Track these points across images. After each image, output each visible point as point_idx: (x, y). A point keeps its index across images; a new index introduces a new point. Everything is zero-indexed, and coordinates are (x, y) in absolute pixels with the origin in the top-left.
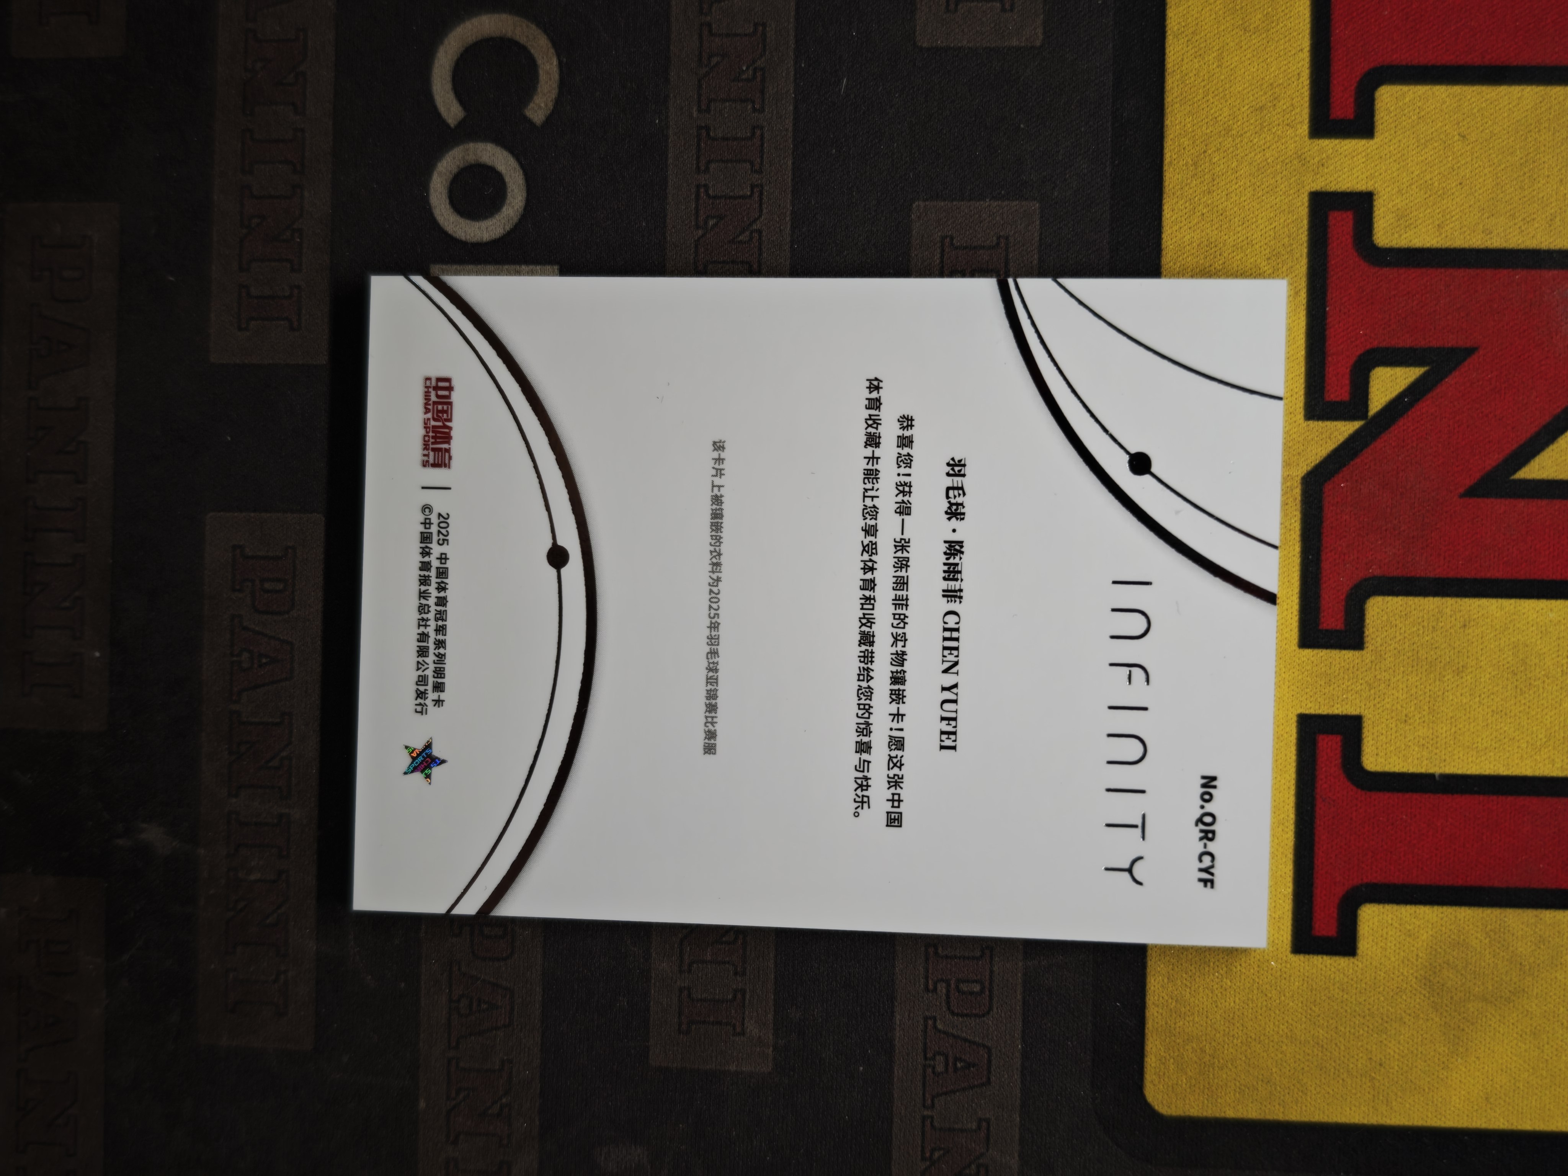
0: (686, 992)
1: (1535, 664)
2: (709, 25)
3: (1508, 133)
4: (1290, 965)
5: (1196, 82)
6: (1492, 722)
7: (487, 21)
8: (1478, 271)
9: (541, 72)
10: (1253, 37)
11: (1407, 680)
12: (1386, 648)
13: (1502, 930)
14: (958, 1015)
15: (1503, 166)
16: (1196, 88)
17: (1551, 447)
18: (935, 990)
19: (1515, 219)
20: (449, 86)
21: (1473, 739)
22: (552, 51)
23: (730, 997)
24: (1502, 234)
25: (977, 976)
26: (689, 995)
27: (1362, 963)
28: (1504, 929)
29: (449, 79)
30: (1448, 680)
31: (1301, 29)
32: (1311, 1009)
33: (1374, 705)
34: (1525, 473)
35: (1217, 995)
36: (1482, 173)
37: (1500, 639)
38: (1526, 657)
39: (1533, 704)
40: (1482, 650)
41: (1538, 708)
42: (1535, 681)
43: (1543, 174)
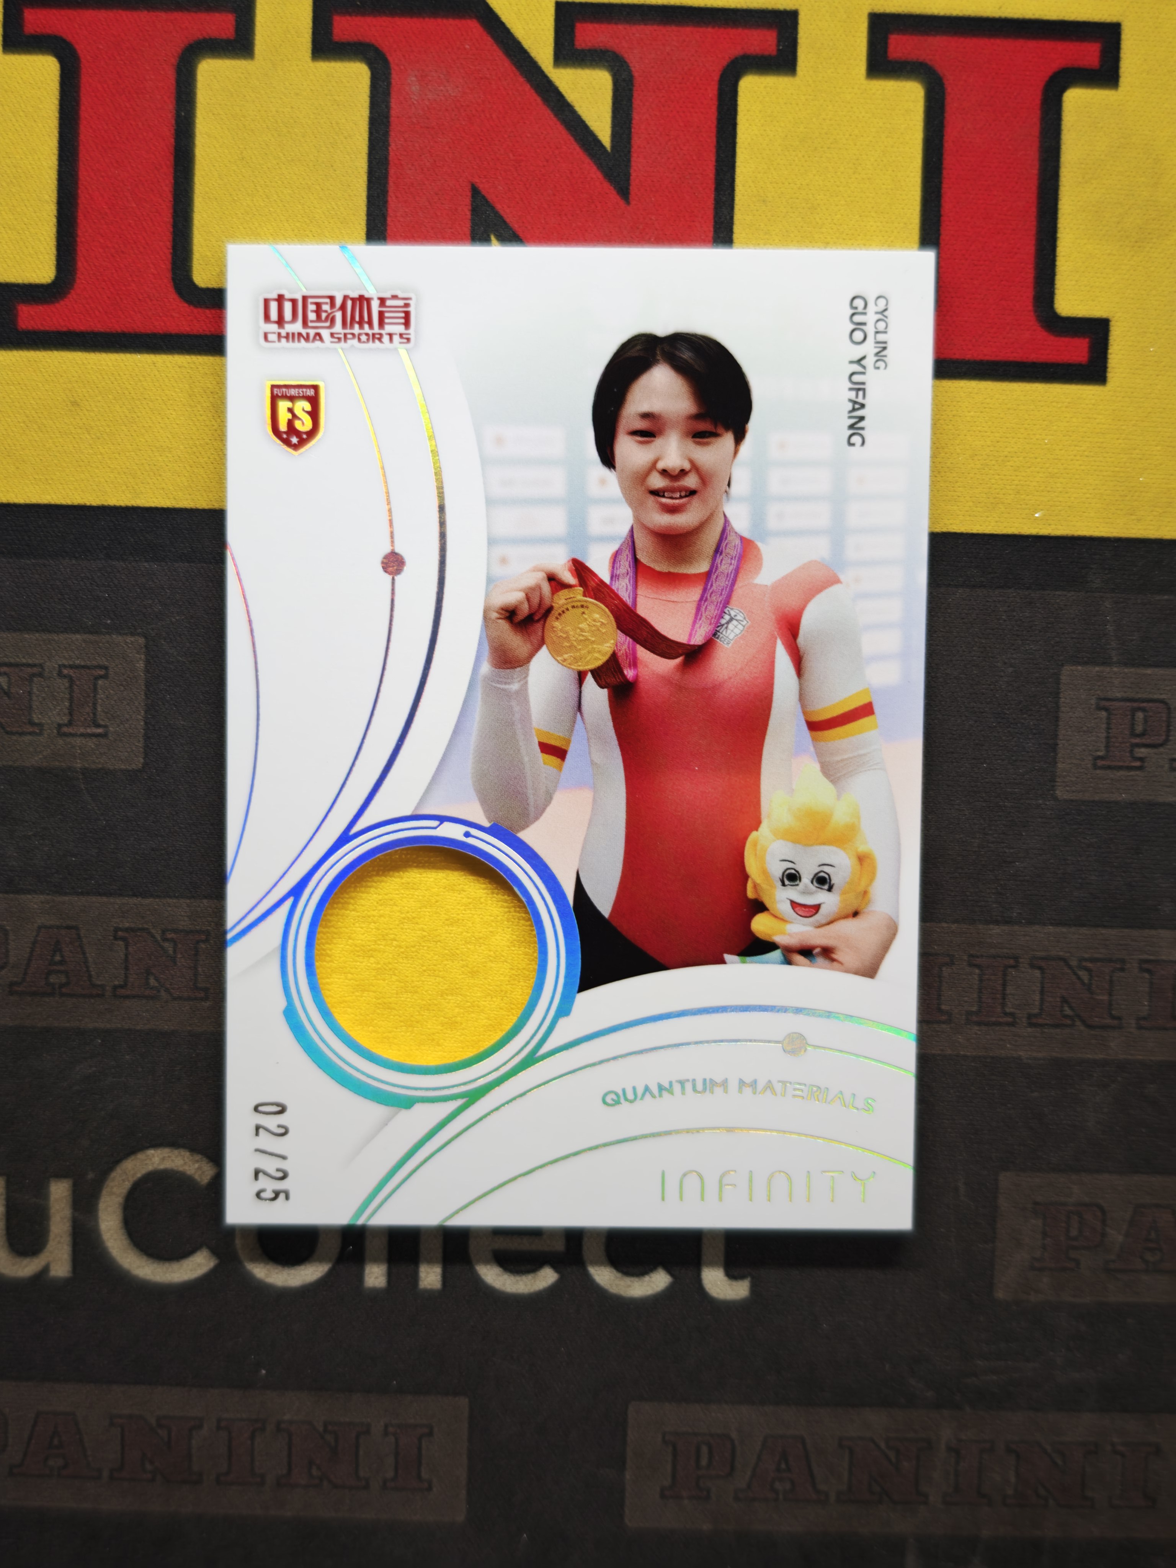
0: (1142, 1022)
1: (805, 128)
2: (115, 988)
3: (245, 148)
4: (1118, 387)
5: (186, 475)
6: (866, 174)
7: (107, 1223)
8: (390, 181)
9: (162, 1167)
10: (139, 414)
13: (1083, 166)
14: (1168, 736)
15: (281, 155)
16: (193, 475)
17: (578, 108)
18: (1141, 759)
19: (337, 143)
20: (175, 1266)
21: (883, 194)
22: (141, 1156)
23: (1147, 975)
24: (353, 156)
25: (1127, 715)
26: (1144, 1018)
27: (1117, 312)
28: (1082, 164)
29: (167, 1265)
30: (820, 219)
31: (132, 364)
32: (1165, 367)
34: (604, 136)
35: (1149, 464)
36: (288, 177)
37: (778, 164)
38: (798, 137)
39: (847, 131)
40: (789, 184)
41: (851, 126)
42: (823, 129)
43: (289, 113)
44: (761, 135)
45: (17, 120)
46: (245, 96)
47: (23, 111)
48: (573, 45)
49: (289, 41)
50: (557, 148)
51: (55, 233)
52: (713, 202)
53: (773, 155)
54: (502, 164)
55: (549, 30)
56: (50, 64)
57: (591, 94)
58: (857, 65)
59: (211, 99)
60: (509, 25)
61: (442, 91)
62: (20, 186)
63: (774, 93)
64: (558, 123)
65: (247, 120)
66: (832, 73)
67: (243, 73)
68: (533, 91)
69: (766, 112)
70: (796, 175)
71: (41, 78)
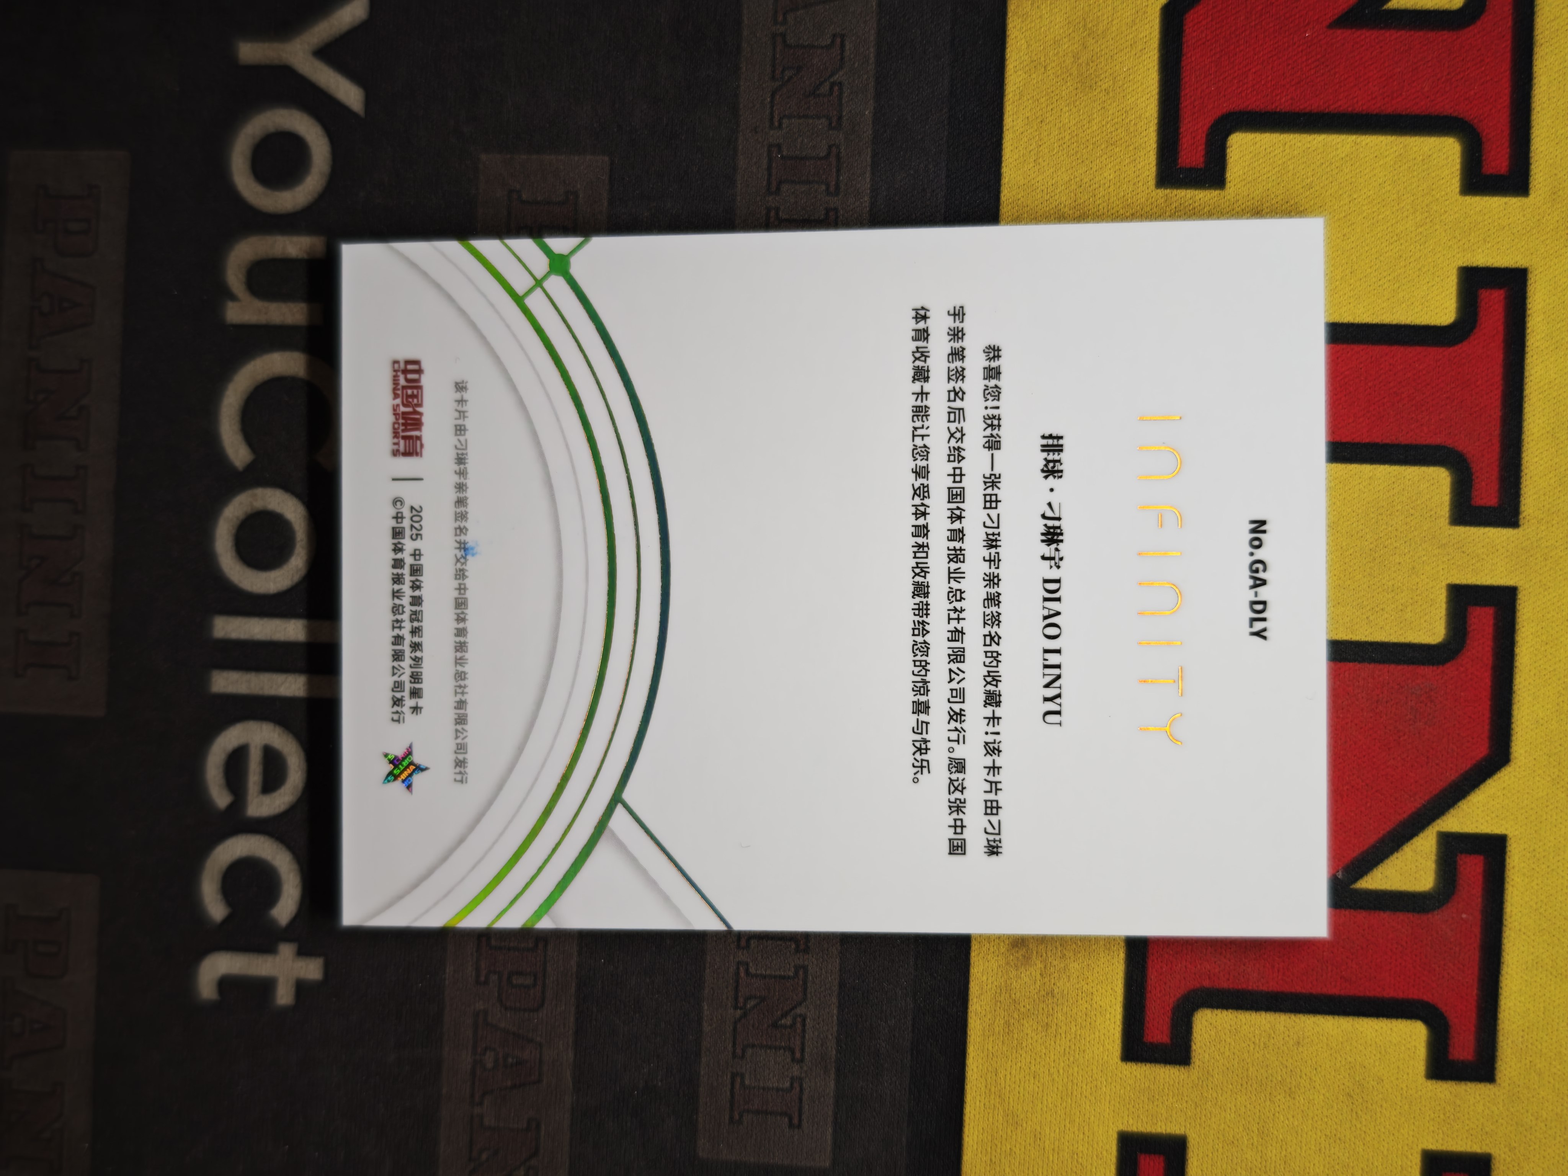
1: (1373, 1087)
6: (1325, 1147)
7: (279, 359)
11: (1236, 1099)
12: (1213, 1064)
15: (1351, 551)
17: (1396, 855)
20: (236, 426)
29: (238, 419)
30: (1279, 1100)
33: (1200, 1125)
34: (1366, 882)
37: (1336, 1058)
38: (1363, 1079)
39: (1370, 1129)
40: (1316, 1069)
41: (1374, 1133)
42: (1372, 1105)
43: (1394, 560)
44: (1366, 1042)
45: (1389, 281)
46: (1412, 515)
47: (1399, 288)
48: (1461, 853)
49: (1468, 561)
50: (1355, 834)
52: (1298, 991)
53: (1346, 1053)
55: (1477, 827)
56: (1448, 314)
58: (1437, 1141)
59: (1409, 480)
60: (1482, 786)
61: (1415, 717)
63: (1409, 1056)
64: (1381, 835)
65: (1387, 517)
66: (1429, 1115)
67: (1436, 513)
68: (1414, 810)
69: (1390, 1047)
70: (1325, 1076)
71: (1433, 306)
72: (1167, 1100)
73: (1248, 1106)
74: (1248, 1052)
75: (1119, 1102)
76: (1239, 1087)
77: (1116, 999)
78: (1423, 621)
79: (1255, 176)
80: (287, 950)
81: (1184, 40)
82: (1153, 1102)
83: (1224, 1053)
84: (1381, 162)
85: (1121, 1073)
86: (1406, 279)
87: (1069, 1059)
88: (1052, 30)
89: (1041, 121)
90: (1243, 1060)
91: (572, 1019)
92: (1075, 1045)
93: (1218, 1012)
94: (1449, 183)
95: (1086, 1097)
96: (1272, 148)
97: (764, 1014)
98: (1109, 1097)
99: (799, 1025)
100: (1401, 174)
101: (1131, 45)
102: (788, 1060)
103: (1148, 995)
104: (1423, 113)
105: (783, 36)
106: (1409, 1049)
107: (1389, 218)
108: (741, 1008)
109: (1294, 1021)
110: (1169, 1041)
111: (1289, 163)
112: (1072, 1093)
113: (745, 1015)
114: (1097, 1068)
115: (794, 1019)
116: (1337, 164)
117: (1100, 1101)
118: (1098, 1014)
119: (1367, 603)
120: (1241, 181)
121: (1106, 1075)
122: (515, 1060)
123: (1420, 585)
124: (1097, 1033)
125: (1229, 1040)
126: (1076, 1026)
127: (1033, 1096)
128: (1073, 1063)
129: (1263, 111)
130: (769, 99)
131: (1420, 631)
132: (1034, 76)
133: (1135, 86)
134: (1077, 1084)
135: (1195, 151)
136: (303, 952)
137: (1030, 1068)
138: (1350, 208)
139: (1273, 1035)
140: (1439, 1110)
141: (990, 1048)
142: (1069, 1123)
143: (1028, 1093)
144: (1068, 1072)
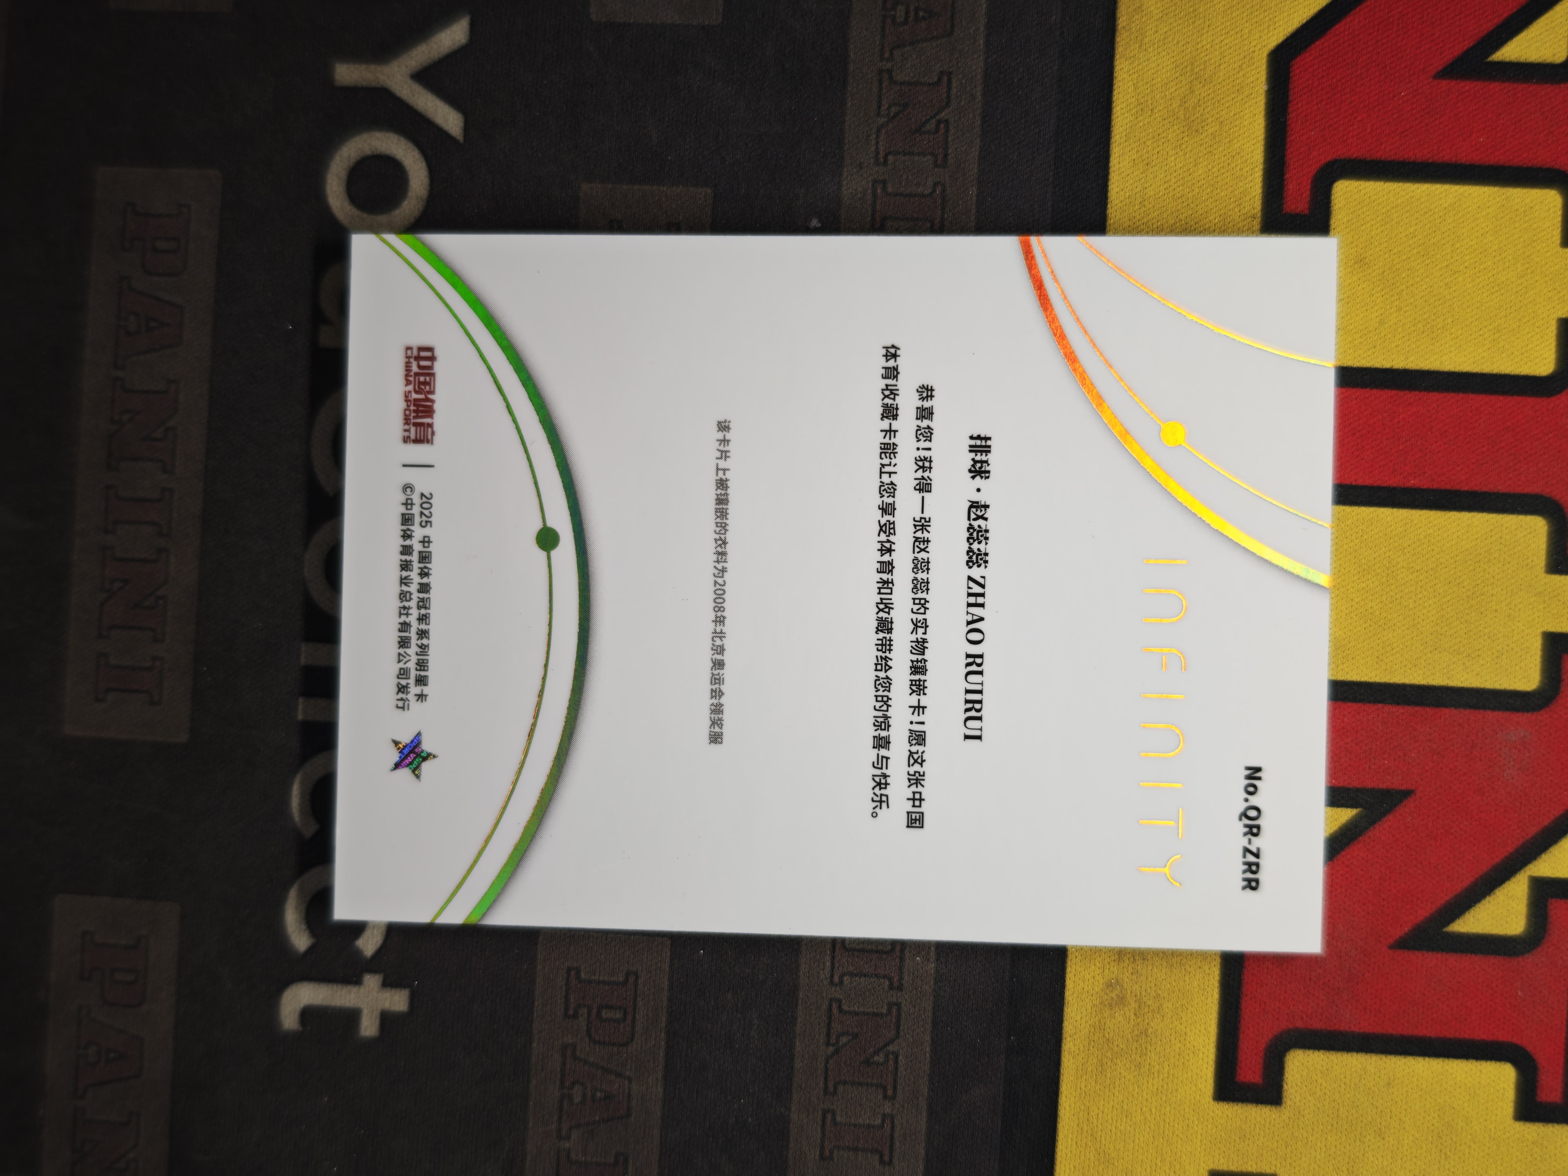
1: (1462, 1128)
3: (1456, 562)
8: (1417, 708)
11: (1326, 1139)
12: (1304, 1104)
15: (1449, 598)
17: (1488, 899)
19: (1459, 655)
24: (1445, 671)
30: (1369, 1140)
33: (1290, 1164)
34: (1458, 926)
36: (1426, 604)
37: (1426, 1100)
38: (1453, 1120)
40: (1406, 1110)
42: (1460, 1145)
43: (1491, 607)
44: (1455, 1083)
45: (1490, 330)
46: (1509, 563)
47: (1499, 337)
48: (1552, 898)
49: (1563, 610)
50: (1448, 877)
51: (1374, 367)
52: (1389, 1032)
53: (1436, 1094)
54: (1433, 821)
56: (1547, 366)
57: (1502, 913)
59: (1506, 528)
61: (1509, 762)
62: (1423, 332)
63: (1498, 1097)
64: (1473, 880)
65: (1484, 564)
66: (1517, 1157)
67: (1532, 561)
68: (1506, 854)
69: (1479, 1089)
70: (1414, 1116)
71: (1533, 356)
72: (1258, 1140)
73: (1338, 1146)
74: (1339, 1092)
75: (1210, 1141)
76: (1329, 1127)
77: (1209, 1039)
78: (1518, 668)
79: (1359, 223)
80: (372, 981)
81: (1291, 86)
82: (1244, 1142)
83: (1315, 1093)
84: (1484, 213)
85: (1213, 1112)
86: (1506, 329)
87: (1161, 1098)
88: (1159, 72)
89: (1147, 164)
90: (1334, 1101)
91: (662, 1054)
92: (1167, 1084)
93: (1310, 1053)
94: (1550, 235)
95: (1177, 1136)
96: (1376, 196)
97: (856, 1050)
98: (1200, 1135)
99: (891, 1062)
100: (1503, 225)
101: (1238, 90)
102: (879, 1097)
103: (1241, 1036)
104: (1526, 166)
105: (889, 72)
106: (1498, 1091)
107: (1491, 267)
108: (833, 1045)
109: (1385, 1063)
110: (1261, 1081)
111: (1393, 211)
112: (1163, 1132)
113: (837, 1052)
114: (1189, 1107)
115: (887, 1056)
116: (1440, 214)
117: (1191, 1140)
118: (1191, 1055)
119: (1463, 649)
120: (1346, 228)
121: (1198, 1113)
122: (603, 1094)
123: (1515, 632)
124: (1190, 1073)
125: (1320, 1080)
126: (1169, 1065)
127: (1125, 1135)
128: (1166, 1102)
129: (1368, 159)
130: (874, 136)
131: (1515, 677)
132: (1141, 118)
133: (1241, 132)
134: (1169, 1123)
135: (1300, 197)
136: (387, 984)
137: (1122, 1107)
138: (1452, 257)
139: (1364, 1076)
140: (1527, 1152)
141: (1083, 1087)
142: (1161, 1162)
143: (1120, 1131)
144: (1160, 1110)
